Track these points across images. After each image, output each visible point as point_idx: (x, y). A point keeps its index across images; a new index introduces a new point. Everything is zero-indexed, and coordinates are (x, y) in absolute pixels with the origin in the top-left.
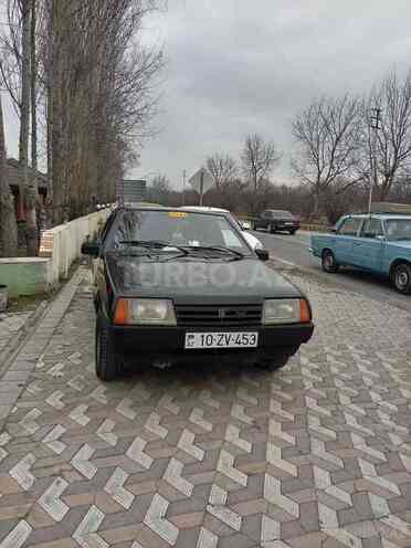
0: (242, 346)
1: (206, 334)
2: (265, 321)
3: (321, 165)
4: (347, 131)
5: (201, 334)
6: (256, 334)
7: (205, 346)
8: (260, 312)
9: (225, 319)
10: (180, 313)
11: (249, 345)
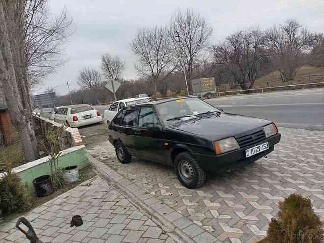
0: (264, 150)
1: (252, 148)
2: (267, 136)
3: (152, 65)
4: (161, 46)
5: (250, 149)
6: (267, 143)
7: (253, 154)
8: (264, 133)
9: (255, 140)
10: (239, 142)
11: (266, 149)
